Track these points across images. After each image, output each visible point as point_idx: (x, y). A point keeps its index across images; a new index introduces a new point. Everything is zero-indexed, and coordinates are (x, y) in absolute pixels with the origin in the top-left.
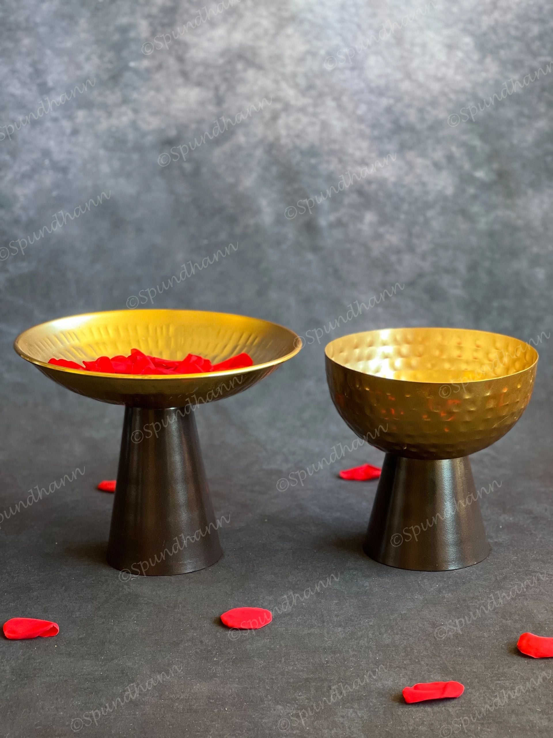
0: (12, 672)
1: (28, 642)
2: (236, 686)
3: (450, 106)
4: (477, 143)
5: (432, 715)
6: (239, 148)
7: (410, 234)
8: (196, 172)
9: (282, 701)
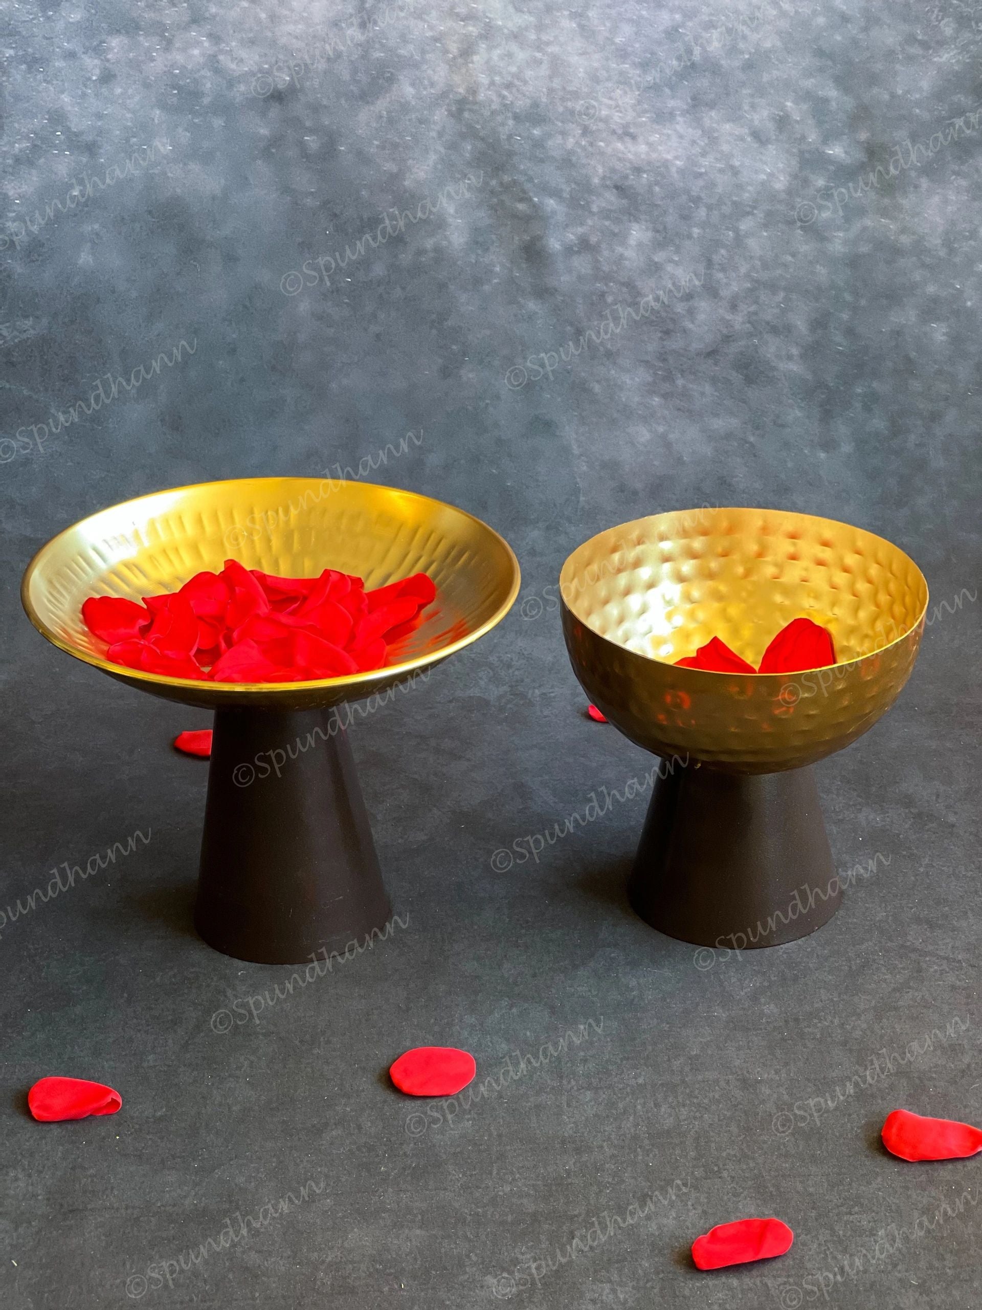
0: (48, 1199)
1: (70, 1127)
2: (418, 1232)
3: (783, 24)
4: (832, 92)
5: (740, 1296)
6: (405, 107)
7: (710, 263)
8: (329, 151)
9: (494, 1266)
